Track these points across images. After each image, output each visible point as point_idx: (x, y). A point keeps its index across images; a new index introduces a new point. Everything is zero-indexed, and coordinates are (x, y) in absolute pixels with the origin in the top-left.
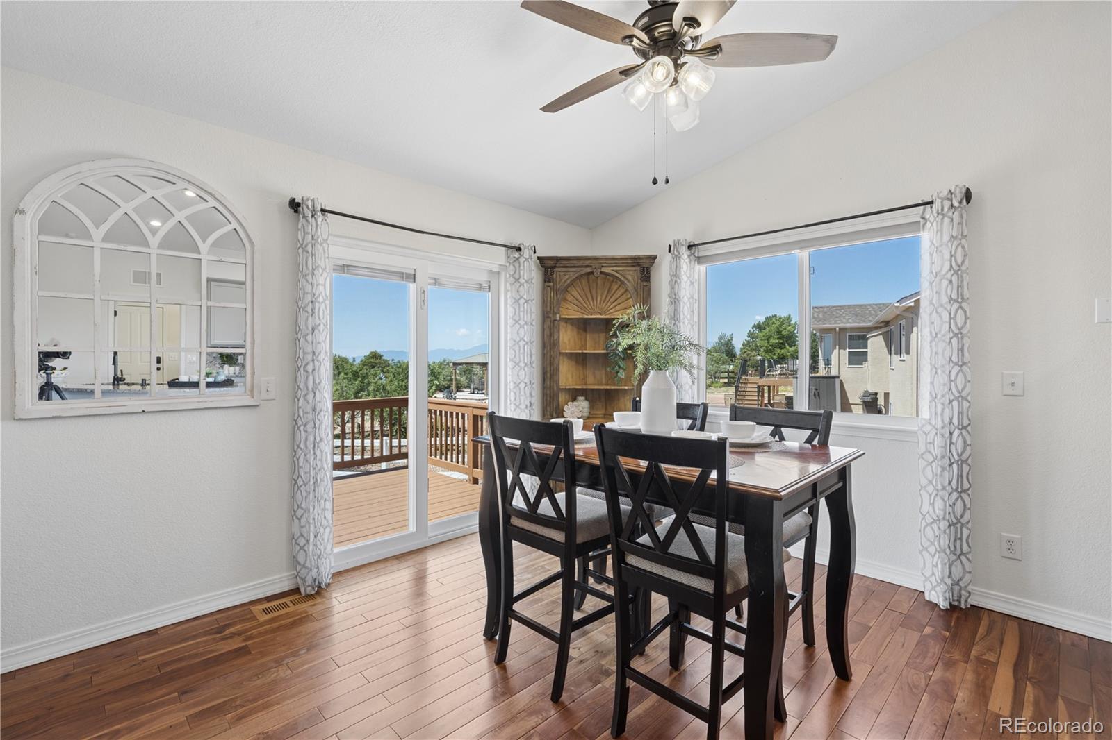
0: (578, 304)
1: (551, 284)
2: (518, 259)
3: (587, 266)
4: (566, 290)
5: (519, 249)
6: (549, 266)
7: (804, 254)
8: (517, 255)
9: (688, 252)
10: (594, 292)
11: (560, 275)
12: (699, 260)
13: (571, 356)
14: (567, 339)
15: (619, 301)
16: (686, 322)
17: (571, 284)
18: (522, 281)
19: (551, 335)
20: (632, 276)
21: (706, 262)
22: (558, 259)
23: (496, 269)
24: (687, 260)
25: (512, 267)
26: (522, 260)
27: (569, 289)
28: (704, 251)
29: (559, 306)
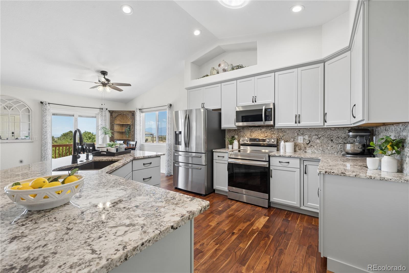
0: (119, 120)
1: (112, 116)
2: (102, 111)
3: (120, 113)
4: (116, 117)
5: (102, 109)
6: (111, 112)
7: (157, 112)
8: (102, 110)
9: (139, 111)
10: (124, 118)
11: (114, 115)
12: (142, 112)
13: (118, 132)
14: (116, 128)
15: (129, 120)
16: (138, 125)
17: (117, 116)
18: (103, 116)
19: (112, 127)
20: (130, 114)
21: (144, 113)
22: (113, 111)
23: (97, 113)
24: (139, 112)
25: (101, 113)
26: (103, 111)
27: (117, 117)
28: (143, 110)
29: (114, 121)
